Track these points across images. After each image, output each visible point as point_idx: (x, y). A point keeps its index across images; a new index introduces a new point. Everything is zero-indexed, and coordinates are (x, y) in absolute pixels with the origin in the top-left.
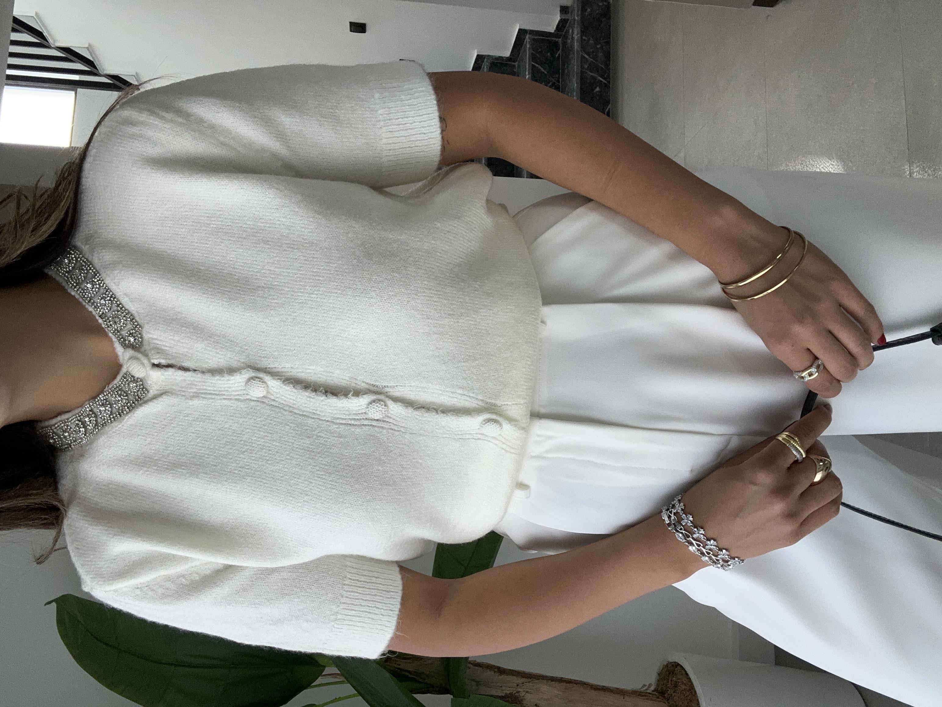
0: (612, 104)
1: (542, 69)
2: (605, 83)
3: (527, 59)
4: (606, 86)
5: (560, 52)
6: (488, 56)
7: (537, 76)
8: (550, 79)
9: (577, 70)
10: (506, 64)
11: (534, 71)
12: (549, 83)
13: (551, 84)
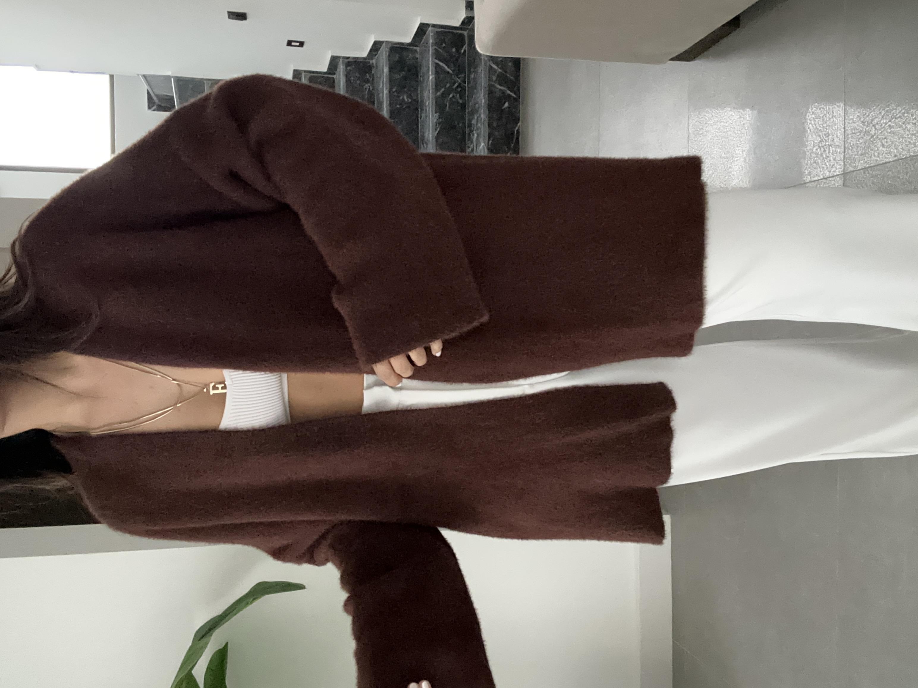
0: (522, 122)
1: (446, 67)
2: (514, 99)
3: (430, 56)
4: (516, 102)
5: (465, 47)
6: (386, 41)
7: (442, 76)
8: (454, 79)
9: (484, 84)
10: (408, 48)
11: (438, 70)
12: (454, 84)
13: (456, 85)
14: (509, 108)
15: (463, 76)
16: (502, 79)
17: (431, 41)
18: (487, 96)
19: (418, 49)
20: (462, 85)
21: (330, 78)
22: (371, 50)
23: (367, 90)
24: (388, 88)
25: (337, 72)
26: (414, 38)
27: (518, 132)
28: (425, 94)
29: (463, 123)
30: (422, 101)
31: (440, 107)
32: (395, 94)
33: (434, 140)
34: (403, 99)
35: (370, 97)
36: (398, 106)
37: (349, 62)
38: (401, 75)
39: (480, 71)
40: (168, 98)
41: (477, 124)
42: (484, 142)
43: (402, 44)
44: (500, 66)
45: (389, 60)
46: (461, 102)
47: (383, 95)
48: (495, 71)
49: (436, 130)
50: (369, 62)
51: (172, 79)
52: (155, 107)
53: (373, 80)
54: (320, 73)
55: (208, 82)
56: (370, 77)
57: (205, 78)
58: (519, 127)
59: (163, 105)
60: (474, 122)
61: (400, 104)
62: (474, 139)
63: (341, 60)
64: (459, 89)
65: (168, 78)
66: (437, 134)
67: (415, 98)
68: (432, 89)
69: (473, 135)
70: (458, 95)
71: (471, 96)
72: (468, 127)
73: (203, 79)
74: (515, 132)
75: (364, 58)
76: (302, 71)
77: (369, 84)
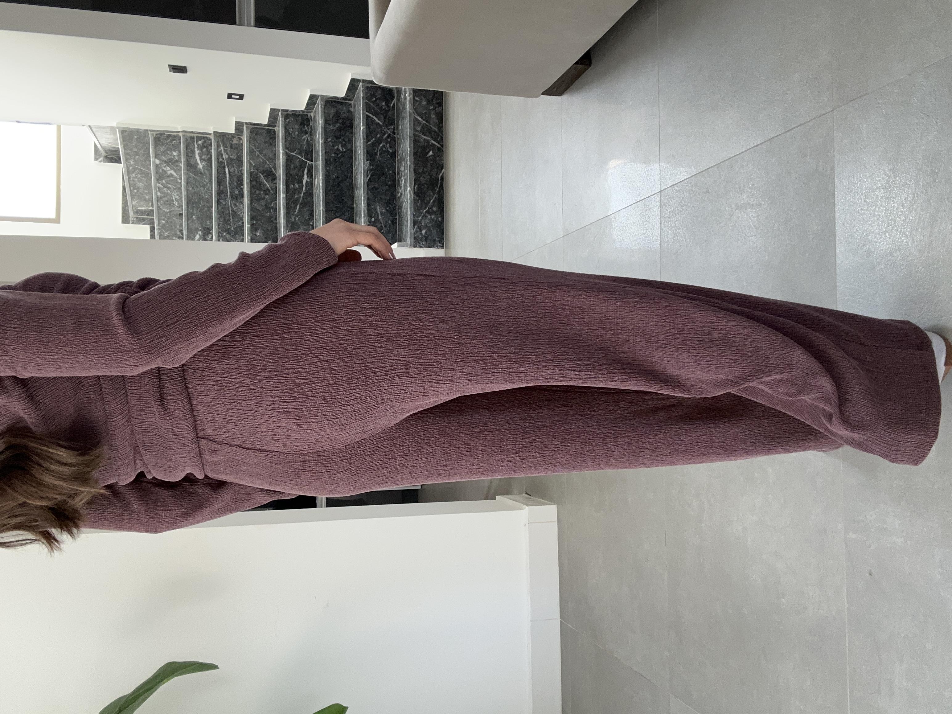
0: (446, 169)
1: (376, 119)
2: (438, 148)
3: (361, 109)
4: (440, 151)
5: (394, 101)
6: (322, 95)
7: (372, 127)
8: (385, 130)
9: (410, 133)
10: (342, 102)
11: (369, 122)
12: (384, 134)
13: (386, 135)
14: (434, 156)
15: (392, 127)
16: (426, 130)
17: (362, 95)
18: (412, 145)
19: (352, 102)
20: (391, 136)
21: (271, 129)
22: (308, 104)
23: (306, 140)
24: (323, 139)
25: (277, 125)
26: (346, 92)
27: (442, 178)
28: (358, 144)
29: (393, 171)
30: (355, 151)
31: (370, 155)
32: (331, 144)
33: (366, 186)
34: (338, 149)
35: (309, 148)
36: (333, 155)
37: (288, 115)
38: (337, 126)
39: (405, 123)
40: (113, 149)
41: (404, 171)
42: (410, 187)
43: (336, 97)
44: (424, 118)
45: (324, 112)
46: (391, 151)
47: (319, 144)
48: (419, 122)
49: (368, 176)
50: (307, 115)
51: (117, 130)
52: (101, 159)
53: (311, 132)
54: (261, 125)
55: (152, 133)
56: (308, 128)
57: (149, 129)
58: (443, 173)
59: (110, 157)
60: (402, 169)
61: (335, 153)
62: (403, 185)
63: (280, 113)
64: (389, 140)
65: (113, 129)
66: (370, 179)
67: (350, 147)
68: (364, 138)
69: (402, 181)
70: (388, 145)
71: (399, 144)
72: (398, 174)
73: (147, 130)
74: (440, 178)
75: (303, 111)
76: (243, 123)
77: (307, 136)
